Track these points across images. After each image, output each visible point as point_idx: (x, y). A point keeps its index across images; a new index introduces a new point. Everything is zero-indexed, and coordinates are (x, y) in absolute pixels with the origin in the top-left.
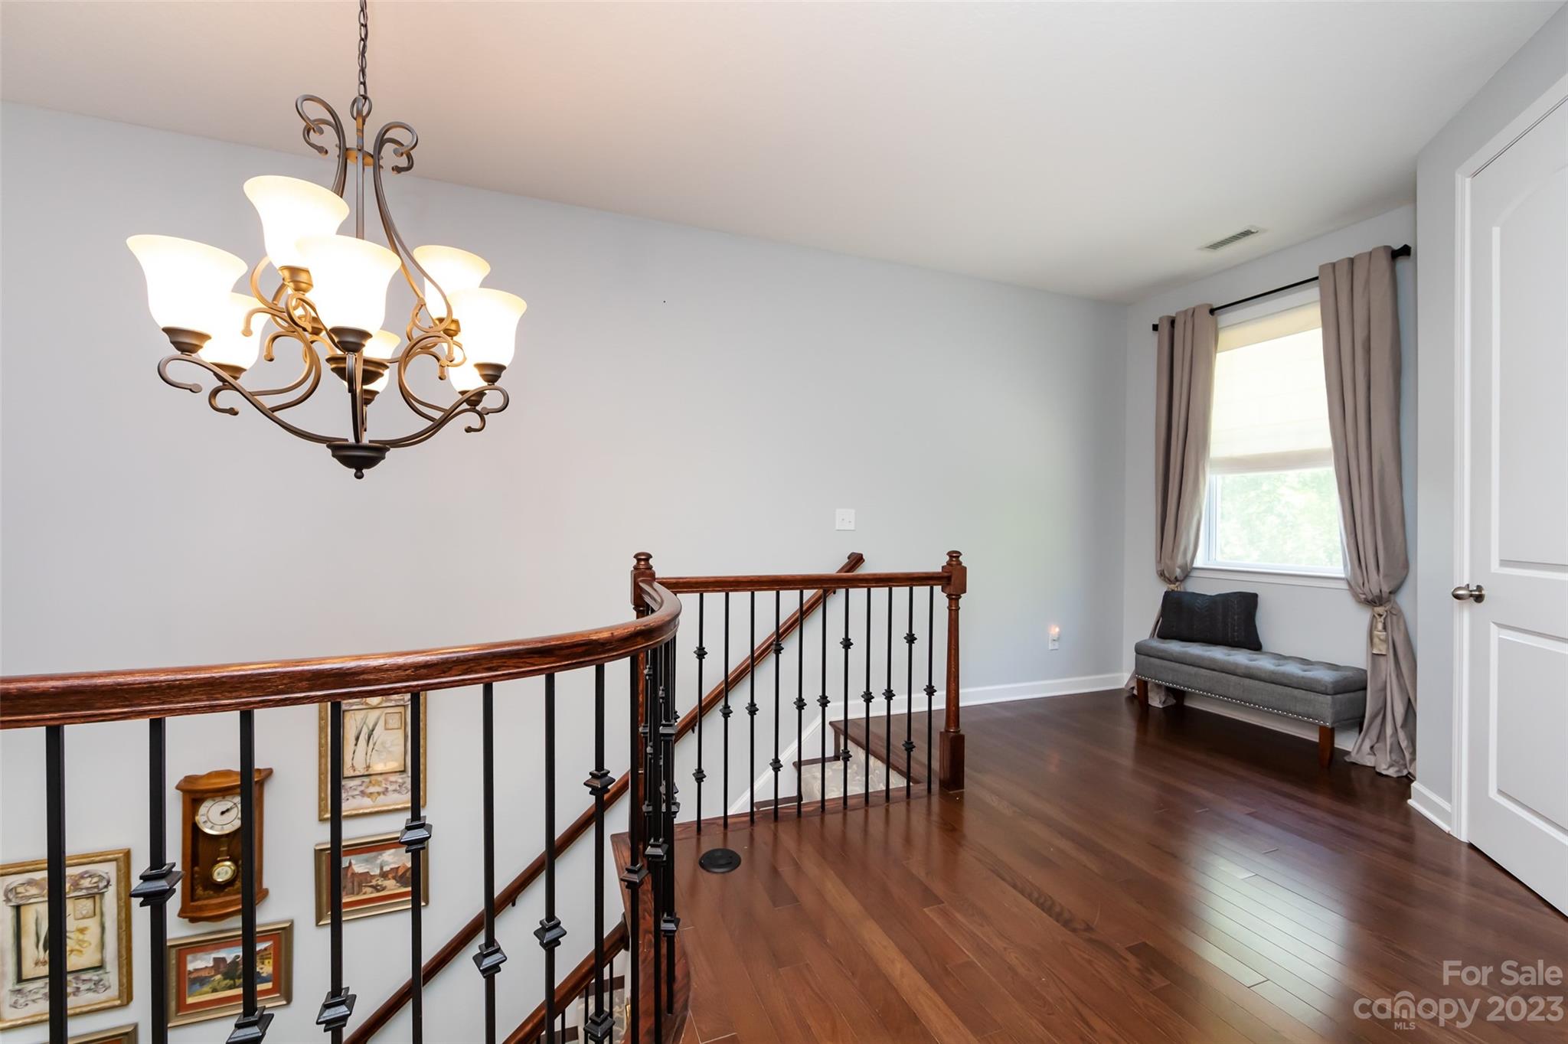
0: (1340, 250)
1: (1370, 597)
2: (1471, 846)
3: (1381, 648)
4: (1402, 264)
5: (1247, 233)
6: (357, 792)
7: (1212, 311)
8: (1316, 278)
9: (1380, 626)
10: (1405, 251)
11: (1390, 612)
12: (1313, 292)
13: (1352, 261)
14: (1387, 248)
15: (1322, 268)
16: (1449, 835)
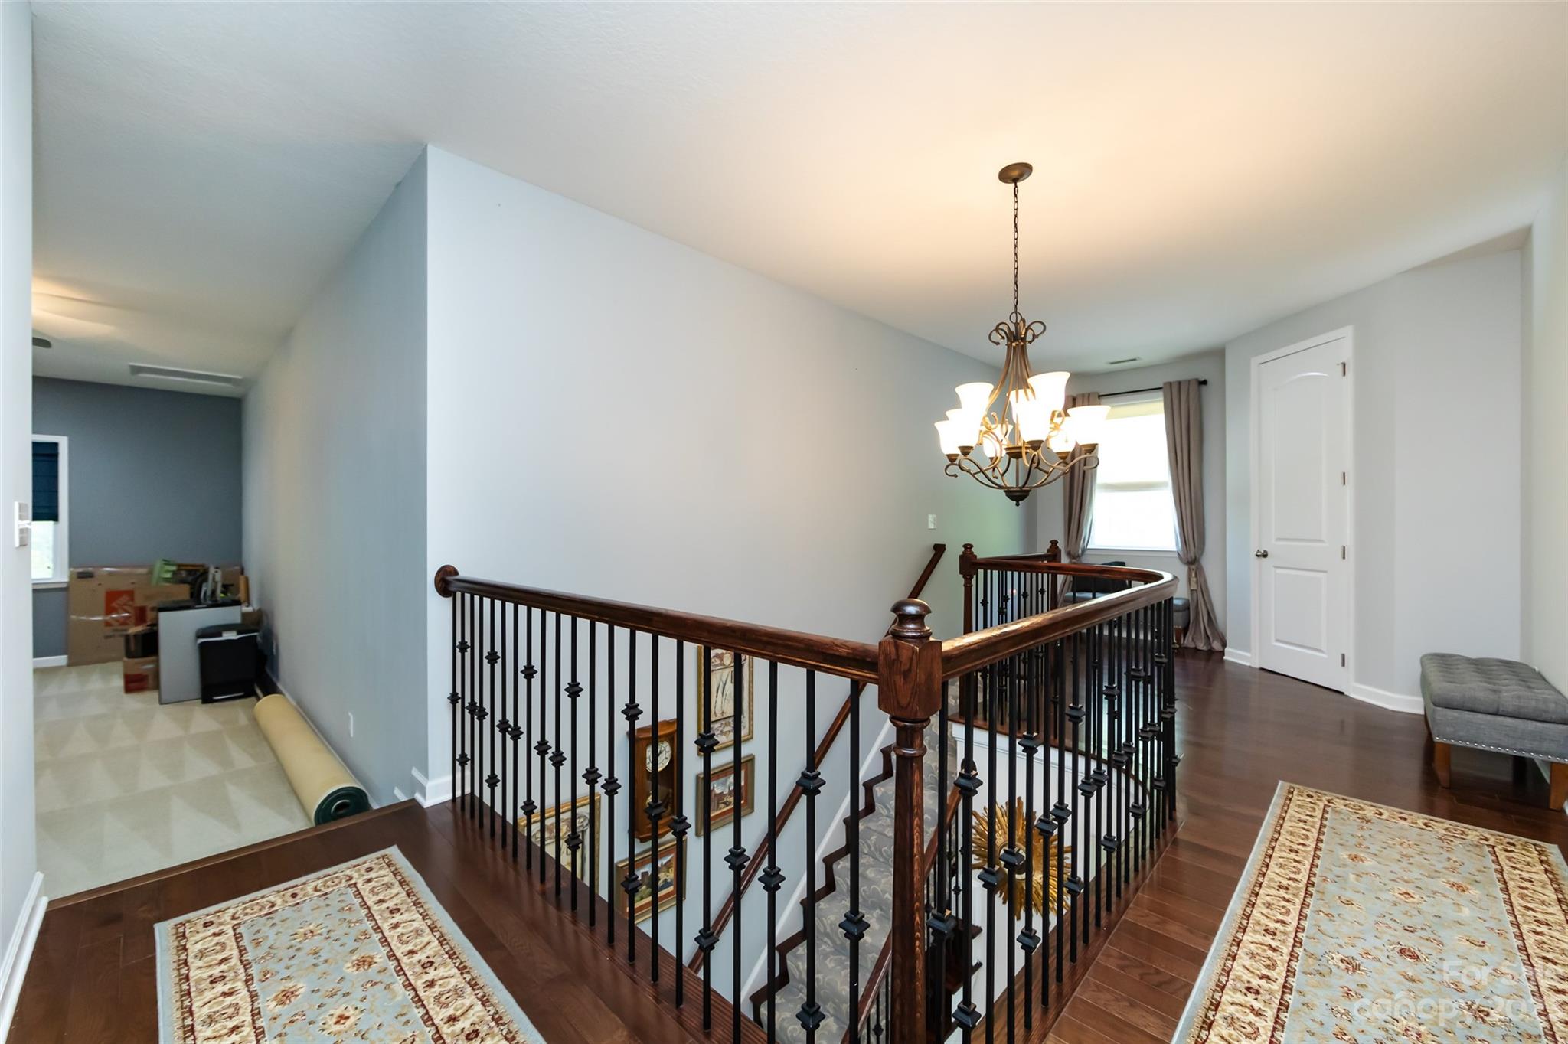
0: (1173, 376)
1: (1190, 560)
2: (1262, 669)
3: (1194, 587)
4: (1204, 387)
5: (1135, 360)
6: (719, 732)
7: (1100, 396)
8: (1161, 388)
9: (1193, 575)
10: (1205, 382)
11: (1197, 568)
12: (1160, 393)
13: (1179, 383)
14: (1197, 380)
15: (1165, 384)
16: (1250, 667)
